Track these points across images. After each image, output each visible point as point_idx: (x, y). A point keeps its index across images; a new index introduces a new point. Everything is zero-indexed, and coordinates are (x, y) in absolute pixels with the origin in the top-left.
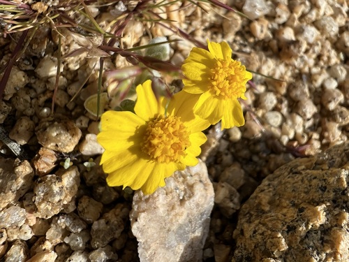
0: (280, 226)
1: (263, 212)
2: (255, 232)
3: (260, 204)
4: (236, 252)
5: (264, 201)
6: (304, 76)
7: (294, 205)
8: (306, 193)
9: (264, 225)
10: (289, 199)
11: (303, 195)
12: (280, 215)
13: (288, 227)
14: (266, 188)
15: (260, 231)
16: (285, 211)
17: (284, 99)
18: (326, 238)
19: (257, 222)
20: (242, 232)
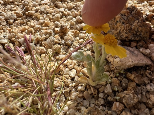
0: (123, 26)
1: (119, 32)
2: (126, 33)
3: (117, 33)
4: (132, 38)
5: (116, 32)
6: (71, 27)
7: (116, 24)
8: (112, 21)
9: (123, 31)
10: (114, 26)
11: (113, 22)
12: (120, 27)
13: (123, 24)
14: (112, 33)
15: (125, 31)
16: (118, 26)
17: (80, 32)
18: (124, 15)
19: (123, 33)
20: (127, 37)
